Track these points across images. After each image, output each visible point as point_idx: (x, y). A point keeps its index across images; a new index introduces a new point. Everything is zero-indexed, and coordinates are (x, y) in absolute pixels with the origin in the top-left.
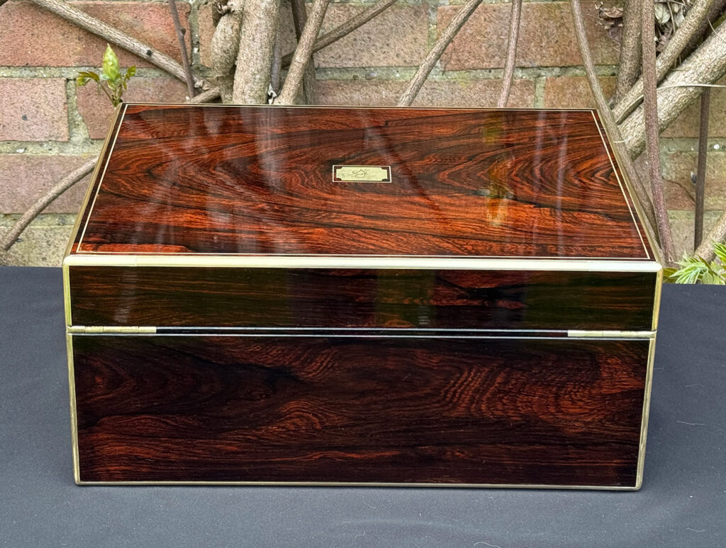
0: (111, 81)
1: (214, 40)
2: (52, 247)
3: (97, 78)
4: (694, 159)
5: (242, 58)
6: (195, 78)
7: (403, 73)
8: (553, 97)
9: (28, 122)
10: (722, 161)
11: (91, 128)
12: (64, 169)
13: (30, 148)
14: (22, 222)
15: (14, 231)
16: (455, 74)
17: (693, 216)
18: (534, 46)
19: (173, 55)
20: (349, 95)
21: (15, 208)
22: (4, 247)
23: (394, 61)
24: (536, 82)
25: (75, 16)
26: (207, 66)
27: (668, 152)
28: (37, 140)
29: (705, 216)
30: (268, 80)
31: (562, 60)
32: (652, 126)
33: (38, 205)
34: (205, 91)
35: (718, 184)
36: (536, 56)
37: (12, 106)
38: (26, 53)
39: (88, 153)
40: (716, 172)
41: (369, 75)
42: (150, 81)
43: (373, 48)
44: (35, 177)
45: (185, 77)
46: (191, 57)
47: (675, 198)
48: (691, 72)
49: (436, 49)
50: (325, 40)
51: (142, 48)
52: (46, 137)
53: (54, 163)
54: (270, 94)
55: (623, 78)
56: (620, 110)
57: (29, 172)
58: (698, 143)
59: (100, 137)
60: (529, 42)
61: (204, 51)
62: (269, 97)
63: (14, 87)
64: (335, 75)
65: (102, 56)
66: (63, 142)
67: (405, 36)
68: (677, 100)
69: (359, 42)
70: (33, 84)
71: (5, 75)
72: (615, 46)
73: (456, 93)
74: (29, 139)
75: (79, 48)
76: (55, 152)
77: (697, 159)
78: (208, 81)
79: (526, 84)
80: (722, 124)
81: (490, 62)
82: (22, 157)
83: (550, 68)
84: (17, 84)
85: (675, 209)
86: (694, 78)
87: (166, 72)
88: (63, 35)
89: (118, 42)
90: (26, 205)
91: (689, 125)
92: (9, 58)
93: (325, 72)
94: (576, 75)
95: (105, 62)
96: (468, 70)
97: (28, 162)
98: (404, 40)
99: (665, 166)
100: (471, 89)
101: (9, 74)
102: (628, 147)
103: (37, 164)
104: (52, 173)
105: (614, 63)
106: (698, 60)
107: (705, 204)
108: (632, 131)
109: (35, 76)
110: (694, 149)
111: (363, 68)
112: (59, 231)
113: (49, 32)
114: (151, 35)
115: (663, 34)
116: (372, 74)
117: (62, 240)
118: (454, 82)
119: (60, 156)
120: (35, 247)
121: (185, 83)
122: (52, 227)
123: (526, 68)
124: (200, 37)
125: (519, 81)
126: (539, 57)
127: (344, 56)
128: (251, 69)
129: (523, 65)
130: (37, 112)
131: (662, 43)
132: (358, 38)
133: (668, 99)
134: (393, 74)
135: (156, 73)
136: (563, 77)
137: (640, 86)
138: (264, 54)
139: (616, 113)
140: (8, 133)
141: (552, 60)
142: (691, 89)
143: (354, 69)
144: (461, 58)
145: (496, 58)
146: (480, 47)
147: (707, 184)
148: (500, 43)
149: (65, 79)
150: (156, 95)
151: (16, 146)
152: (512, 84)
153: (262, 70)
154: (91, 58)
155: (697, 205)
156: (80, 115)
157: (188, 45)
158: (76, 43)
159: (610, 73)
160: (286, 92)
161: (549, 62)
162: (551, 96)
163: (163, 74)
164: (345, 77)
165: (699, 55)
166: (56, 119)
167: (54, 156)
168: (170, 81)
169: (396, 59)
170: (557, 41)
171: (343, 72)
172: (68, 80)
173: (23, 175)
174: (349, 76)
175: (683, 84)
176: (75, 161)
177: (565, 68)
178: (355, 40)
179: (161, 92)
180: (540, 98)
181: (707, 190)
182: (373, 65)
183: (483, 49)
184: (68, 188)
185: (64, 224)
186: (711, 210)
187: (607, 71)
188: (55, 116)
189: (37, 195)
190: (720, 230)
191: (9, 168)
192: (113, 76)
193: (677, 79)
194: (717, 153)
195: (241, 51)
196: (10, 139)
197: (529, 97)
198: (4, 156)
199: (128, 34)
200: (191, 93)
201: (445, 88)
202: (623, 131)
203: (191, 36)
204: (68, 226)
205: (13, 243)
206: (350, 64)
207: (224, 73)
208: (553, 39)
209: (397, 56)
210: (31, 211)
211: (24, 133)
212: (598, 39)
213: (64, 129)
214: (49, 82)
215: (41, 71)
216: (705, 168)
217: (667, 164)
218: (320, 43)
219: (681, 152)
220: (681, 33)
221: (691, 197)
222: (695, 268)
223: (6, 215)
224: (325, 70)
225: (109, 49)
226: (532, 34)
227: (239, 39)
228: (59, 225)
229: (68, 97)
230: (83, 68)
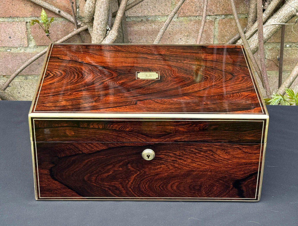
0: (44, 23)
1: (85, 7)
2: (22, 88)
3: (38, 22)
4: (279, 51)
5: (96, 15)
6: (78, 21)
7: (161, 18)
8: (222, 27)
9: (11, 39)
10: (290, 51)
11: (37, 41)
12: (26, 58)
13: (13, 50)
14: (10, 79)
15: (7, 83)
16: (182, 18)
17: (278, 73)
18: (214, 7)
19: (69, 12)
20: (140, 27)
21: (7, 73)
22: (3, 89)
23: (157, 13)
24: (215, 21)
26: (82, 16)
27: (268, 48)
28: (15, 46)
29: (283, 73)
30: (107, 23)
31: (225, 12)
32: (261, 41)
33: (16, 72)
34: (82, 26)
35: (288, 60)
36: (215, 11)
37: (5, 33)
38: (10, 12)
39: (36, 51)
40: (288, 56)
41: (147, 19)
42: (60, 22)
43: (149, 8)
44: (15, 61)
45: (73, 21)
46: (76, 13)
47: (271, 66)
48: (277, 18)
49: (174, 11)
50: (130, 6)
51: (56, 10)
52: (19, 45)
53: (22, 55)
54: (108, 29)
55: (250, 21)
56: (248, 34)
57: (12, 59)
58: (280, 45)
59: (40, 45)
60: (212, 5)
61: (81, 10)
62: (107, 30)
63: (6, 26)
64: (134, 19)
65: (40, 13)
66: (26, 47)
67: (162, 3)
68: (271, 30)
69: (143, 6)
70: (13, 24)
71: (2, 21)
72: (247, 6)
73: (183, 26)
74: (12, 46)
75: (31, 10)
76: (22, 51)
77: (280, 51)
78: (83, 22)
79: (211, 22)
80: (290, 37)
81: (196, 13)
82: (9, 53)
83: (220, 16)
84: (7, 24)
85: (271, 71)
86: (278, 21)
87: (66, 19)
88: (25, 4)
89: (47, 7)
90: (12, 72)
91: (276, 38)
92: (3, 14)
93: (130, 18)
94: (231, 18)
95: (41, 16)
96: (187, 17)
97: (12, 55)
98: (162, 5)
99: (267, 54)
100: (188, 24)
101: (3, 20)
102: (252, 49)
103: (16, 56)
104: (22, 59)
105: (246, 13)
106: (280, 14)
107: (283, 68)
108: (253, 42)
109: (14, 21)
110: (279, 47)
111: (145, 16)
112: (25, 82)
113: (19, 3)
114: (60, 4)
115: (266, 2)
116: (149, 19)
117: (26, 85)
118: (182, 22)
119: (24, 52)
120: (16, 88)
121: (74, 23)
122: (22, 80)
123: (211, 16)
124: (79, 5)
125: (208, 21)
126: (216, 11)
127: (137, 11)
128: (100, 19)
129: (210, 14)
130: (15, 35)
131: (266, 5)
132: (143, 4)
133: (268, 30)
134: (157, 18)
135: (62, 19)
136: (226, 19)
137: (256, 24)
138: (105, 13)
139: (247, 35)
140: (3, 44)
141: (221, 12)
142: (277, 26)
143: (141, 17)
144: (184, 12)
145: (199, 12)
146: (192, 7)
147: (284, 61)
148: (200, 6)
149: (26, 22)
150: (62, 28)
151: (7, 48)
152: (205, 22)
153: (104, 20)
154: (36, 14)
155: (280, 69)
156: (32, 36)
157: (75, 8)
158: (30, 8)
159: (245, 17)
160: (114, 28)
161: (220, 13)
162: (221, 26)
163: (65, 20)
164: (138, 20)
165: (280, 12)
166: (22, 38)
167: (22, 52)
168: (68, 22)
169: (158, 12)
170: (223, 5)
171: (137, 18)
172: (27, 22)
173: (10, 60)
174: (140, 20)
175: (274, 23)
176: (30, 54)
177: (226, 15)
178: (142, 5)
179: (64, 27)
180: (216, 27)
181: (284, 63)
182: (149, 15)
183: (194, 8)
184: (28, 65)
185: (27, 79)
186: (285, 71)
187: (244, 16)
188: (22, 37)
189: (16, 68)
190: (288, 81)
191: (5, 57)
192: (45, 21)
193: (271, 21)
194: (288, 48)
195: (96, 12)
196: (4, 46)
197: (212, 27)
198: (2, 53)
199: (50, 4)
200: (76, 27)
201: (178, 24)
202: (250, 42)
203: (76, 4)
204: (28, 80)
205: (7, 87)
206: (140, 15)
207: (89, 20)
208: (222, 4)
209: (159, 11)
210: (14, 75)
211: (10, 43)
212: (240, 4)
213: (26, 42)
214: (19, 23)
215: (16, 19)
216: (283, 55)
217: (268, 53)
218: (128, 7)
219: (273, 48)
220: (273, 3)
221: (277, 66)
222: (278, 99)
223: (4, 76)
224: (130, 17)
225: (43, 11)
226: (213, 2)
227: (95, 7)
228: (25, 79)
229: (27, 29)
230: (33, 18)
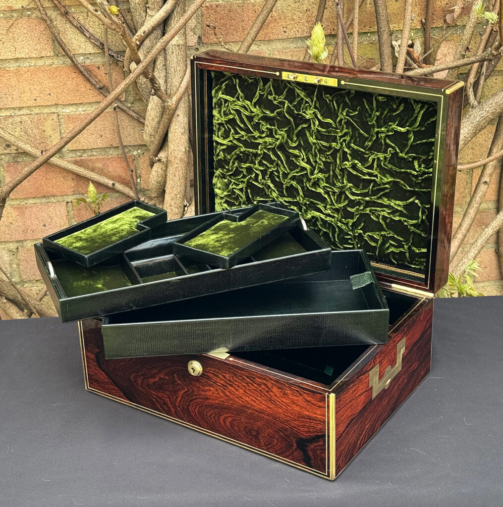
0: (93, 202)
1: (151, 176)
3: (85, 201)
5: (168, 186)
6: (140, 196)
9: (46, 228)
19: (126, 184)
22: (39, 299)
25: (70, 168)
26: (146, 189)
30: (184, 196)
37: (37, 220)
38: (43, 189)
42: (114, 200)
45: (134, 196)
46: (137, 184)
51: (109, 182)
54: (185, 205)
61: (144, 180)
62: (185, 207)
63: (38, 209)
65: (87, 188)
70: (49, 206)
71: (32, 202)
75: (73, 184)
78: (147, 197)
84: (39, 207)
87: (123, 194)
88: (64, 178)
89: (96, 180)
92: (34, 193)
95: (89, 192)
101: (34, 202)
109: (49, 202)
113: (55, 177)
114: (113, 174)
124: (141, 173)
128: (174, 192)
130: (52, 221)
140: (35, 235)
149: (66, 202)
153: (180, 192)
156: (75, 221)
157: (134, 178)
158: (71, 182)
163: (121, 195)
166: (62, 225)
168: (126, 198)
172: (68, 202)
188: (61, 223)
192: (94, 199)
195: (168, 182)
196: (36, 238)
199: (100, 174)
203: (136, 173)
205: (43, 297)
207: (158, 195)
211: (45, 234)
214: (57, 205)
215: (52, 199)
223: (37, 281)
225: (91, 185)
227: (166, 175)
229: (68, 212)
230: (76, 195)
